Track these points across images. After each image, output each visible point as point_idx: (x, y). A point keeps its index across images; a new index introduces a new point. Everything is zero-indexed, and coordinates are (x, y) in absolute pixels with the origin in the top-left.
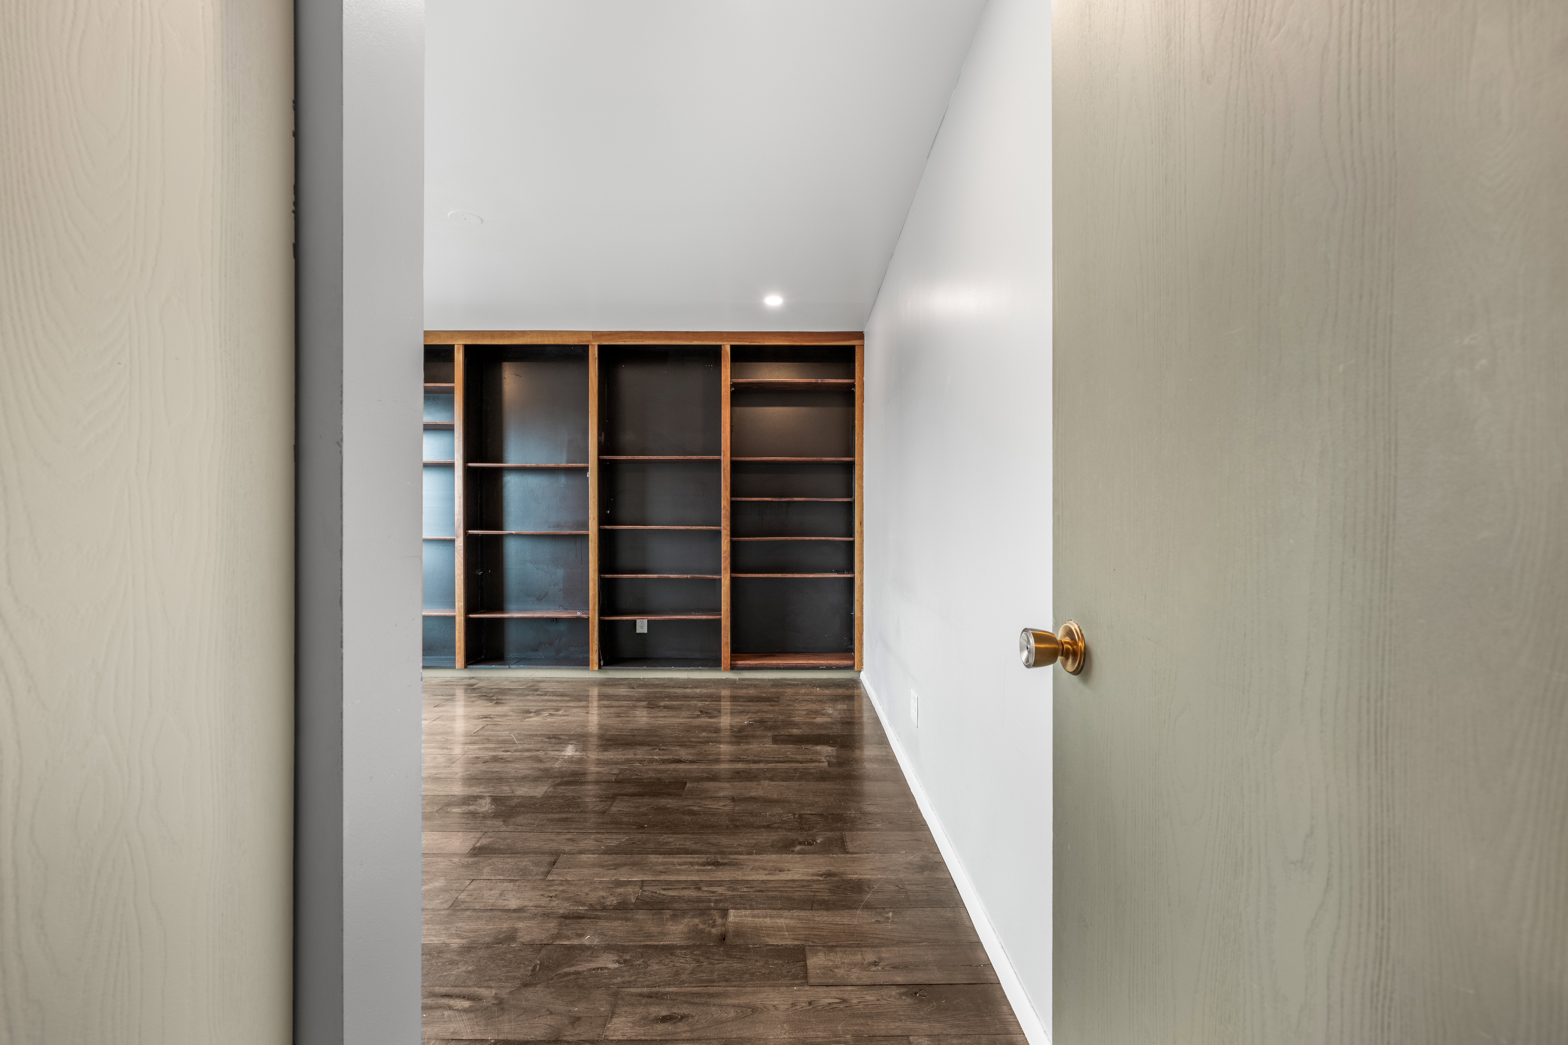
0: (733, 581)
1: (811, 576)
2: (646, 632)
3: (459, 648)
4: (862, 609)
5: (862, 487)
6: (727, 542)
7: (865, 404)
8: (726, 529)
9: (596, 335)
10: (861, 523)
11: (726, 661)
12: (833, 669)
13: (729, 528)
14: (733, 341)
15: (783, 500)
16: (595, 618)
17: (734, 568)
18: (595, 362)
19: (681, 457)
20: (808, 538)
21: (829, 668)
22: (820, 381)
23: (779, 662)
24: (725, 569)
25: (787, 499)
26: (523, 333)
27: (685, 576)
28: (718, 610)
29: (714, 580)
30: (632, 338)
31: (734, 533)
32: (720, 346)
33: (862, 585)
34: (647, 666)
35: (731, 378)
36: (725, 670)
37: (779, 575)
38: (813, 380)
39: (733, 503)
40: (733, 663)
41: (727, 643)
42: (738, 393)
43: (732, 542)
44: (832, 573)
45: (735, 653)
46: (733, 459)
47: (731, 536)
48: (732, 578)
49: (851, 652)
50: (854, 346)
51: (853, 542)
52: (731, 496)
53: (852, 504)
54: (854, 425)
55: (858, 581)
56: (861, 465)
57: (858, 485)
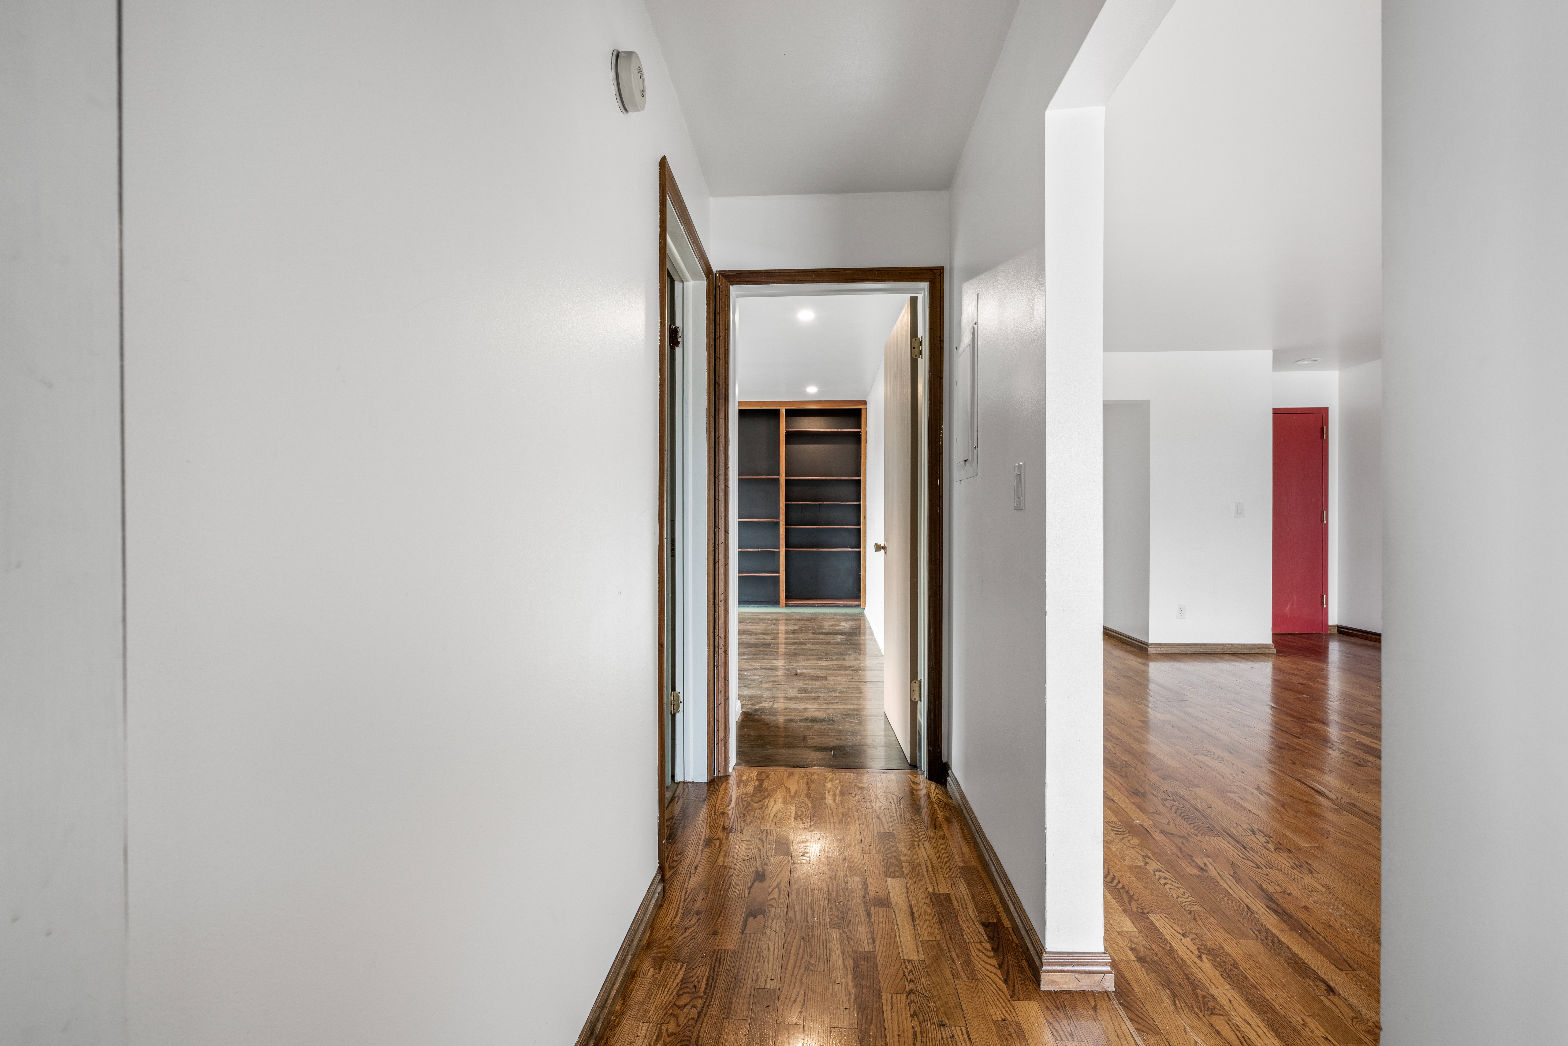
0: (787, 553)
1: (834, 550)
4: (866, 570)
5: (865, 495)
6: (783, 529)
7: (867, 444)
8: (782, 521)
10: (865, 518)
11: (782, 602)
12: (847, 607)
13: (784, 520)
14: (787, 406)
15: (817, 503)
17: (787, 545)
19: (755, 477)
20: (832, 527)
21: (845, 606)
22: (840, 430)
23: (815, 602)
24: (782, 545)
25: (819, 503)
27: (758, 550)
28: (778, 572)
29: (775, 552)
31: (787, 523)
32: (779, 409)
33: (865, 555)
35: (785, 429)
36: (782, 607)
37: (815, 549)
38: (836, 430)
39: (786, 505)
40: (786, 602)
41: (783, 591)
42: (791, 437)
43: (786, 529)
44: (847, 548)
45: (787, 597)
46: (787, 478)
47: (786, 525)
48: (786, 552)
49: (860, 597)
50: (861, 409)
51: (860, 529)
52: (786, 501)
53: (859, 506)
54: (861, 457)
55: (864, 553)
56: (865, 482)
57: (863, 494)
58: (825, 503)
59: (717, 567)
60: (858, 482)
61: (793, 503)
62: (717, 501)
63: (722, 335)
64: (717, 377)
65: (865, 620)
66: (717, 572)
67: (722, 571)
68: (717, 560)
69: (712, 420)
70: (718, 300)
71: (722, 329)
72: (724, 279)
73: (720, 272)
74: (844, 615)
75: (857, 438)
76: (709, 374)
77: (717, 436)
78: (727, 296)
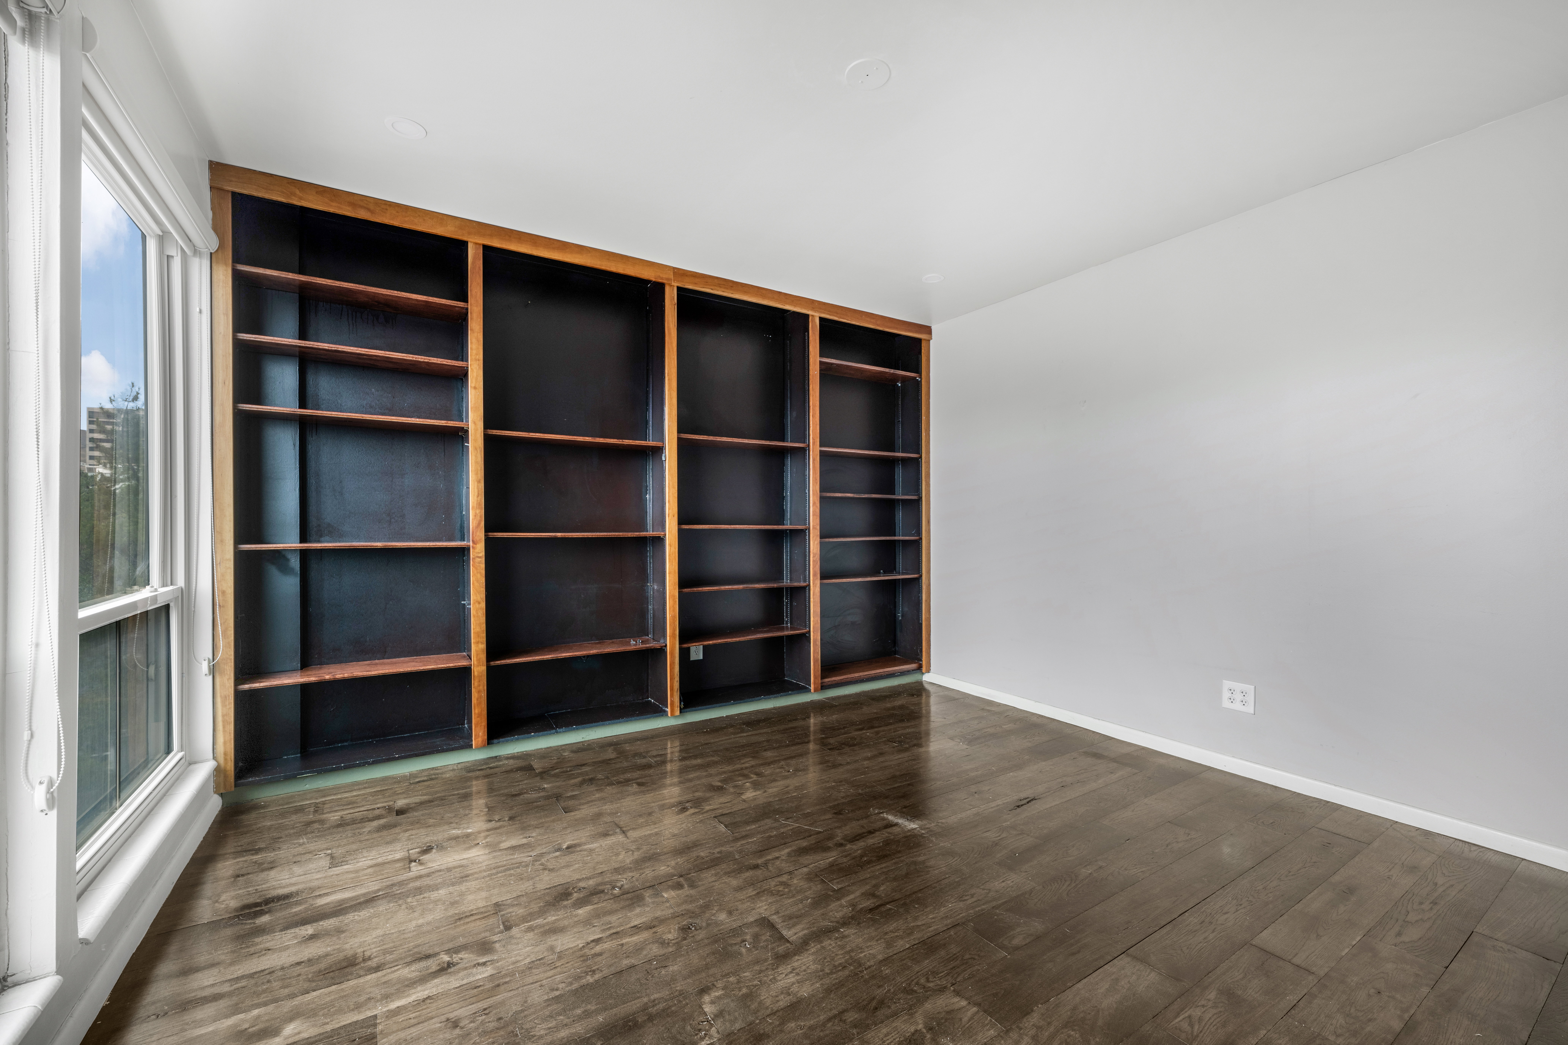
0: (824, 588)
2: (701, 658)
3: (479, 715)
5: (928, 484)
6: (817, 544)
8: (815, 529)
9: (679, 273)
11: (815, 684)
13: (818, 528)
14: (824, 313)
16: (675, 647)
17: (824, 573)
18: (675, 309)
24: (814, 575)
26: (581, 249)
28: (807, 623)
30: (720, 287)
32: (809, 316)
33: (929, 585)
34: (734, 701)
35: (820, 356)
36: (813, 689)
40: (822, 681)
41: (816, 661)
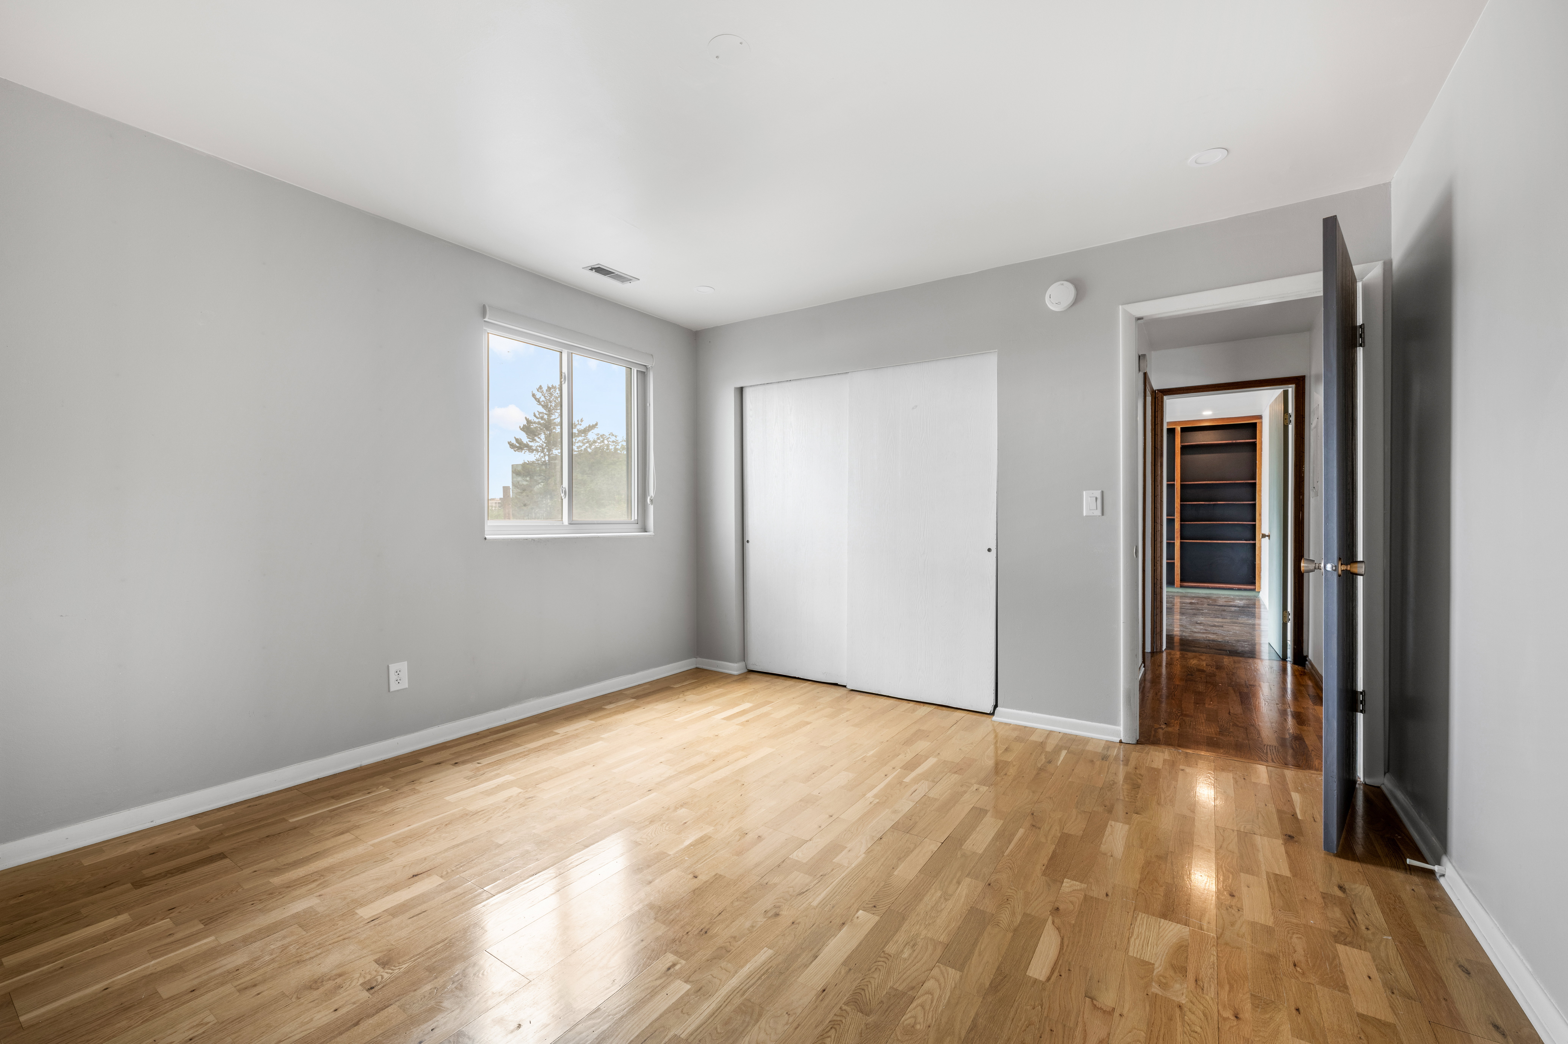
4: (1261, 559)
5: (1261, 496)
7: (1263, 452)
10: (1260, 515)
11: (1177, 583)
12: (1242, 590)
13: (1179, 517)
15: (1212, 503)
17: (1182, 537)
20: (1227, 523)
21: (1240, 589)
22: (1234, 441)
23: (1209, 585)
24: (1177, 538)
25: (1214, 503)
28: (1173, 558)
29: (1172, 543)
32: (1175, 428)
33: (1261, 547)
35: (1181, 443)
36: (1177, 587)
37: (1209, 541)
38: (1230, 442)
39: (1182, 505)
40: (1181, 584)
41: (1178, 574)
42: (1185, 449)
43: (1181, 525)
44: (1242, 540)
45: (1182, 580)
46: (1182, 483)
47: (1181, 521)
48: (1181, 543)
49: (1254, 583)
50: (1256, 423)
51: (1255, 525)
52: (1181, 502)
53: (1254, 505)
54: (1256, 463)
55: (1259, 545)
56: (1261, 484)
57: (1258, 494)
58: (1219, 503)
59: (1156, 543)
60: (1254, 485)
61: (1188, 503)
62: (1156, 509)
63: (1159, 423)
64: (1156, 445)
65: (1259, 600)
66: (1156, 545)
67: (1159, 545)
68: (1156, 539)
69: (1154, 467)
70: (1157, 405)
71: (1159, 419)
72: (1160, 393)
73: (1158, 390)
74: (1237, 596)
75: (1253, 448)
76: (1152, 444)
77: (1156, 475)
78: (1162, 402)
